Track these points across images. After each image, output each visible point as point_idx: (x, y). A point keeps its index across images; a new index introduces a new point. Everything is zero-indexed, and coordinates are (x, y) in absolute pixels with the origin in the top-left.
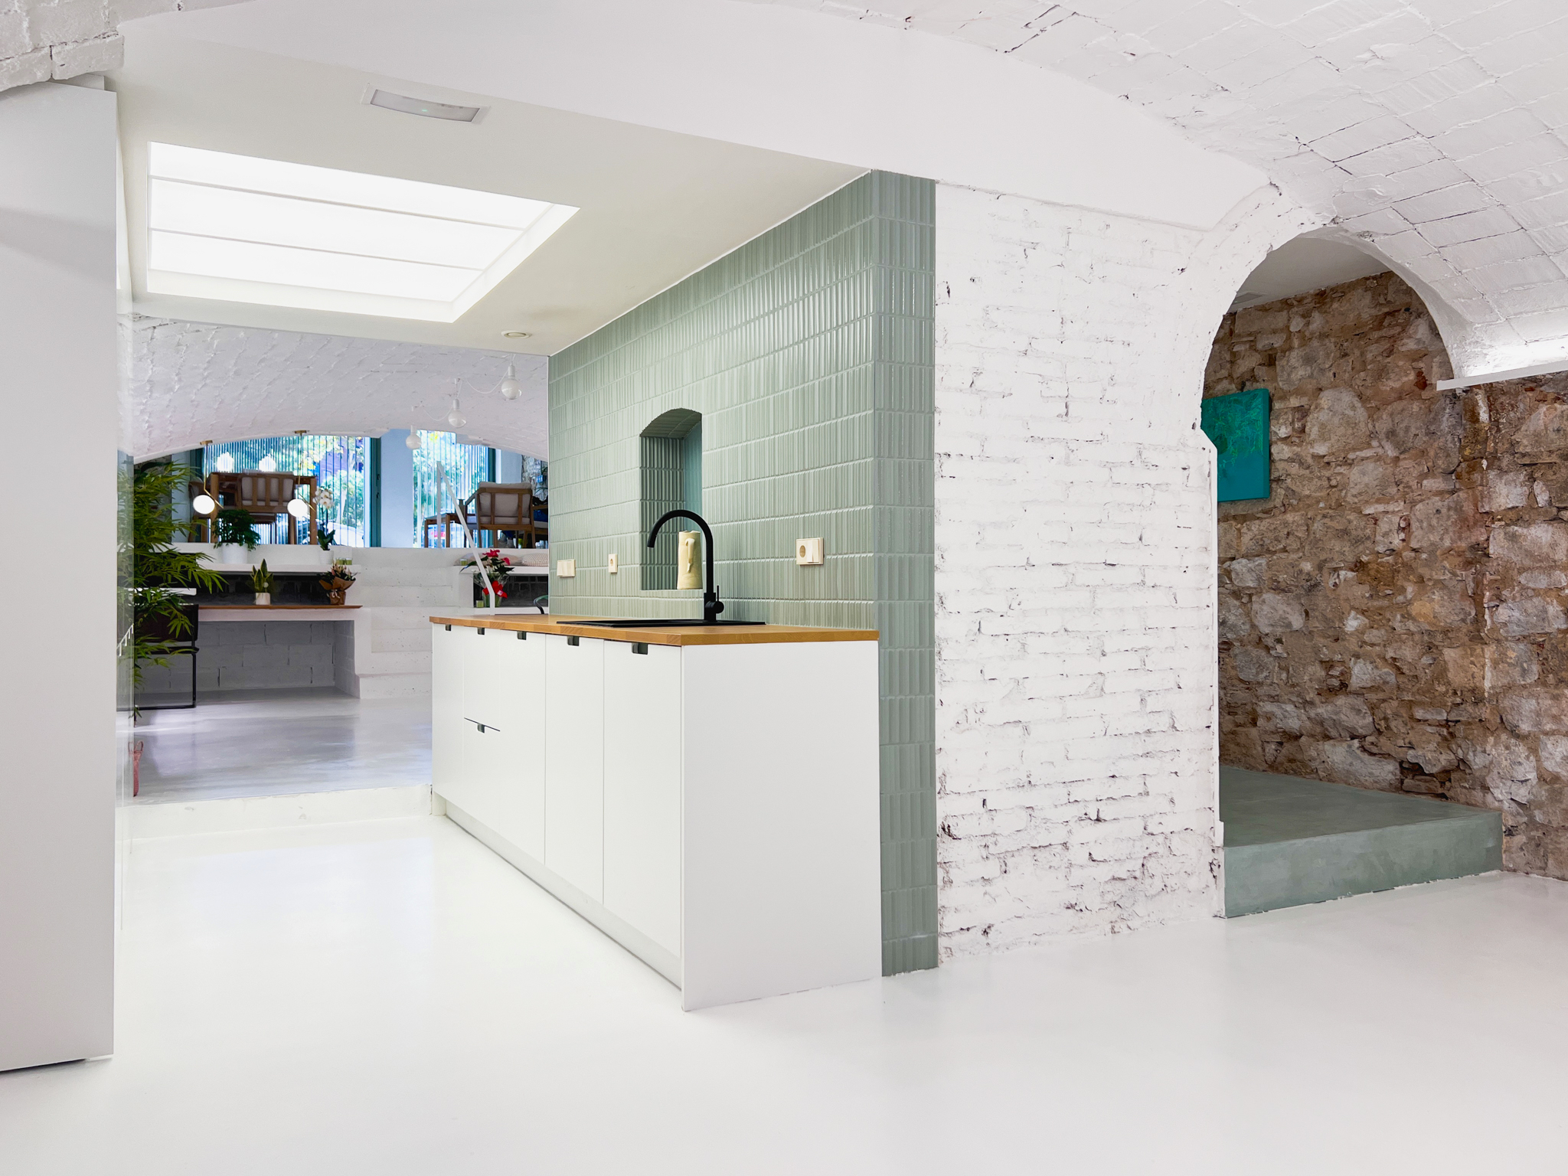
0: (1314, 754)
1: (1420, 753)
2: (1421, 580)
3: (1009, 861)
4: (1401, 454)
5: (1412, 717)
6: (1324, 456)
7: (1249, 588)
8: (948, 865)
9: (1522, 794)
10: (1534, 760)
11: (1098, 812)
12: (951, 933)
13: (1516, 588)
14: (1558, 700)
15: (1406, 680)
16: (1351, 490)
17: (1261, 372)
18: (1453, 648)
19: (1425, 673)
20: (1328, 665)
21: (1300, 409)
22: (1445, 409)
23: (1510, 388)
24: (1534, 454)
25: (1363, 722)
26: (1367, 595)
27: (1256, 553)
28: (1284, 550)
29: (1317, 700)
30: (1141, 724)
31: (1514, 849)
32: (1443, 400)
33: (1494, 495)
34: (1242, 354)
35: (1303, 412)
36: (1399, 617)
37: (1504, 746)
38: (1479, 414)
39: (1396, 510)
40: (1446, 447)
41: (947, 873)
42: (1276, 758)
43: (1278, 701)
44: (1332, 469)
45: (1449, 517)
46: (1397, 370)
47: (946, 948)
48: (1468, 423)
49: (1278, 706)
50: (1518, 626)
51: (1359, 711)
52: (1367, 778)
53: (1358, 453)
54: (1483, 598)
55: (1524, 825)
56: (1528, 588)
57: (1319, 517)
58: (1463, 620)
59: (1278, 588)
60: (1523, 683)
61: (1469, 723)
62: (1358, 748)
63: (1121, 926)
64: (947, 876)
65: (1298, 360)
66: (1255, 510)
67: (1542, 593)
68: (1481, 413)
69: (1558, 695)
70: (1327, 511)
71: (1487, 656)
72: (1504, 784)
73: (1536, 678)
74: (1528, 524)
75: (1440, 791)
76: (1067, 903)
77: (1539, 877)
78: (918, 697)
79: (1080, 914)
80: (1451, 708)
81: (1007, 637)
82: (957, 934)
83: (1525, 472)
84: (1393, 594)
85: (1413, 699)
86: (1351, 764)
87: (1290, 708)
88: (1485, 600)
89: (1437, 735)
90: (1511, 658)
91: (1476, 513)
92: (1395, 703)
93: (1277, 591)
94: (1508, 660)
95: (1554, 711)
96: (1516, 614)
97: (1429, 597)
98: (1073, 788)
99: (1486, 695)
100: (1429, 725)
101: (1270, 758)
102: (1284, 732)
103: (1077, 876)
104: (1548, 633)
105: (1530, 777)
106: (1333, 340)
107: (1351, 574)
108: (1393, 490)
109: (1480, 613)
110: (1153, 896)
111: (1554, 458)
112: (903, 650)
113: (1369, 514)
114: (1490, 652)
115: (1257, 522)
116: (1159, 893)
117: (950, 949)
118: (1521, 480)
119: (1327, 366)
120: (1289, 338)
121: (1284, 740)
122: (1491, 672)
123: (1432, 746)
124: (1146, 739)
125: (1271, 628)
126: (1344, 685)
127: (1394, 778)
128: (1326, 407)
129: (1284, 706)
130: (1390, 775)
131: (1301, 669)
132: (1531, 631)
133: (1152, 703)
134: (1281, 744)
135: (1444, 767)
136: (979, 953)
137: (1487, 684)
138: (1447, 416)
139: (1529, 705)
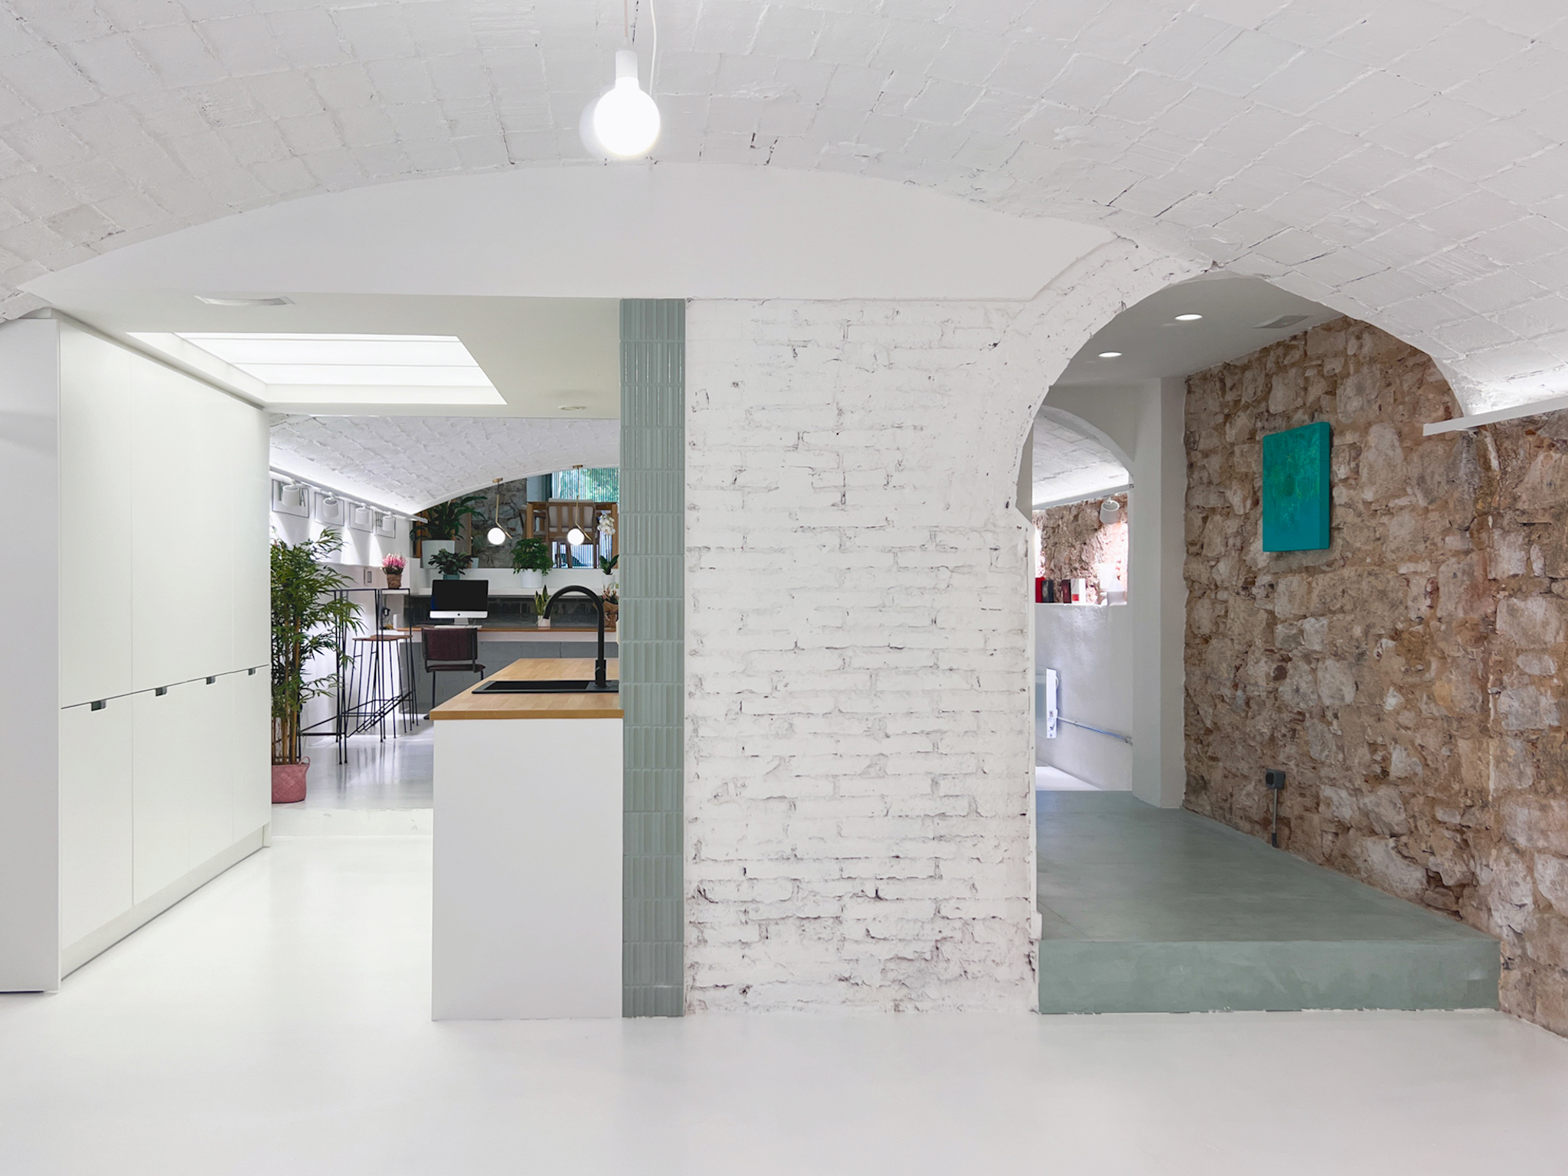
0: (1358, 850)
1: (1439, 861)
2: (1443, 658)
3: (772, 929)
4: (1429, 504)
5: (1434, 818)
6: (1372, 503)
7: (1315, 652)
8: (702, 925)
9: (1518, 920)
10: (1531, 882)
11: (877, 891)
12: (705, 988)
13: (1515, 673)
14: (1545, 811)
15: (1430, 774)
16: (1391, 544)
17: (1325, 401)
18: (1464, 739)
19: (1444, 767)
20: (1373, 747)
21: (1353, 446)
22: (1462, 453)
23: (1512, 430)
24: (1530, 511)
25: (1396, 818)
26: (1403, 669)
27: (1320, 612)
28: (1342, 610)
29: (1365, 787)
30: (932, 807)
31: (1510, 986)
32: (1461, 442)
33: (1500, 559)
34: (1312, 379)
35: (1357, 450)
36: (1425, 697)
37: (1505, 861)
38: (1490, 460)
39: (1424, 570)
40: (1463, 499)
41: (702, 932)
42: (1332, 851)
43: (1334, 785)
44: (1378, 518)
45: (1463, 582)
46: (1427, 404)
47: (700, 1001)
48: (1483, 470)
49: (1336, 791)
50: (1516, 718)
51: (1395, 804)
52: (1398, 884)
53: (1396, 501)
54: (1488, 682)
55: (1519, 958)
56: (1525, 674)
57: (1365, 575)
58: (1473, 707)
59: (1337, 656)
60: (1519, 787)
61: (1478, 831)
62: (1393, 848)
63: (908, 1007)
64: (702, 936)
65: (1352, 390)
66: (1320, 562)
67: (1536, 681)
68: (1492, 458)
69: (1545, 806)
70: (1372, 568)
71: (1491, 753)
72: (1503, 906)
73: (1531, 783)
74: (1526, 596)
75: (1455, 908)
76: (839, 975)
77: (1528, 1022)
78: (665, 770)
79: (856, 988)
80: (1464, 810)
81: (772, 717)
82: (712, 990)
83: (1523, 534)
84: (1423, 670)
85: (1435, 796)
86: (1387, 867)
87: (1344, 794)
88: (1489, 685)
89: (1452, 842)
90: (1510, 757)
91: (1484, 580)
92: (1421, 799)
93: (1337, 658)
94: (1508, 759)
95: (1542, 825)
96: (1516, 704)
97: (1447, 676)
98: (845, 865)
99: (1490, 798)
100: (1447, 829)
101: (1327, 851)
102: (1339, 821)
103: (850, 950)
104: (1539, 730)
105: (1526, 902)
106: (1378, 366)
107: (1391, 643)
108: (1421, 547)
109: (1486, 701)
110: (947, 981)
111: (1547, 519)
112: (649, 727)
113: (1403, 574)
114: (1493, 746)
115: (1322, 575)
116: (956, 979)
117: (704, 1002)
118: (1519, 543)
119: (1373, 397)
120: (1346, 364)
121: (1339, 831)
122: (1494, 771)
123: (1449, 854)
124: (939, 821)
125: (1331, 700)
126: (1385, 773)
127: (1420, 887)
128: (1373, 445)
129: (1339, 791)
130: (1418, 883)
131: (1353, 750)
132: (1527, 726)
133: (945, 787)
134: (1336, 834)
135: (1460, 880)
136: (735, 1010)
137: (1492, 786)
138: (1464, 461)
139: (1522, 815)
